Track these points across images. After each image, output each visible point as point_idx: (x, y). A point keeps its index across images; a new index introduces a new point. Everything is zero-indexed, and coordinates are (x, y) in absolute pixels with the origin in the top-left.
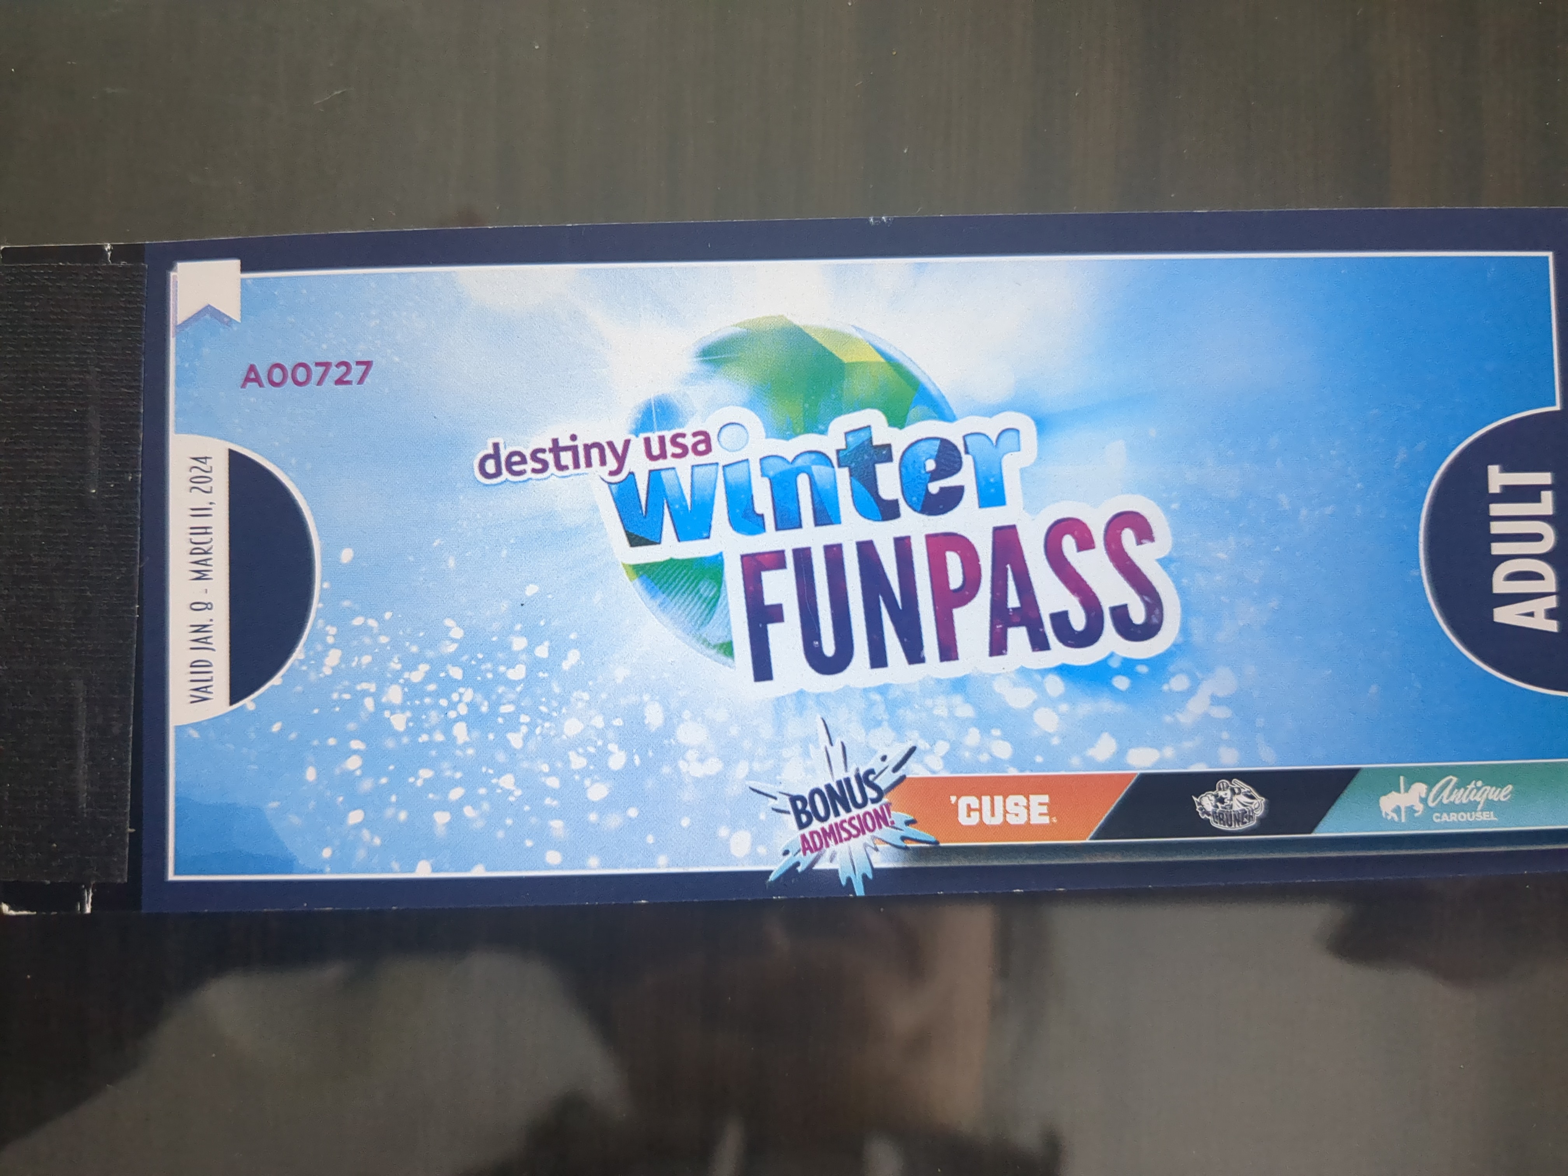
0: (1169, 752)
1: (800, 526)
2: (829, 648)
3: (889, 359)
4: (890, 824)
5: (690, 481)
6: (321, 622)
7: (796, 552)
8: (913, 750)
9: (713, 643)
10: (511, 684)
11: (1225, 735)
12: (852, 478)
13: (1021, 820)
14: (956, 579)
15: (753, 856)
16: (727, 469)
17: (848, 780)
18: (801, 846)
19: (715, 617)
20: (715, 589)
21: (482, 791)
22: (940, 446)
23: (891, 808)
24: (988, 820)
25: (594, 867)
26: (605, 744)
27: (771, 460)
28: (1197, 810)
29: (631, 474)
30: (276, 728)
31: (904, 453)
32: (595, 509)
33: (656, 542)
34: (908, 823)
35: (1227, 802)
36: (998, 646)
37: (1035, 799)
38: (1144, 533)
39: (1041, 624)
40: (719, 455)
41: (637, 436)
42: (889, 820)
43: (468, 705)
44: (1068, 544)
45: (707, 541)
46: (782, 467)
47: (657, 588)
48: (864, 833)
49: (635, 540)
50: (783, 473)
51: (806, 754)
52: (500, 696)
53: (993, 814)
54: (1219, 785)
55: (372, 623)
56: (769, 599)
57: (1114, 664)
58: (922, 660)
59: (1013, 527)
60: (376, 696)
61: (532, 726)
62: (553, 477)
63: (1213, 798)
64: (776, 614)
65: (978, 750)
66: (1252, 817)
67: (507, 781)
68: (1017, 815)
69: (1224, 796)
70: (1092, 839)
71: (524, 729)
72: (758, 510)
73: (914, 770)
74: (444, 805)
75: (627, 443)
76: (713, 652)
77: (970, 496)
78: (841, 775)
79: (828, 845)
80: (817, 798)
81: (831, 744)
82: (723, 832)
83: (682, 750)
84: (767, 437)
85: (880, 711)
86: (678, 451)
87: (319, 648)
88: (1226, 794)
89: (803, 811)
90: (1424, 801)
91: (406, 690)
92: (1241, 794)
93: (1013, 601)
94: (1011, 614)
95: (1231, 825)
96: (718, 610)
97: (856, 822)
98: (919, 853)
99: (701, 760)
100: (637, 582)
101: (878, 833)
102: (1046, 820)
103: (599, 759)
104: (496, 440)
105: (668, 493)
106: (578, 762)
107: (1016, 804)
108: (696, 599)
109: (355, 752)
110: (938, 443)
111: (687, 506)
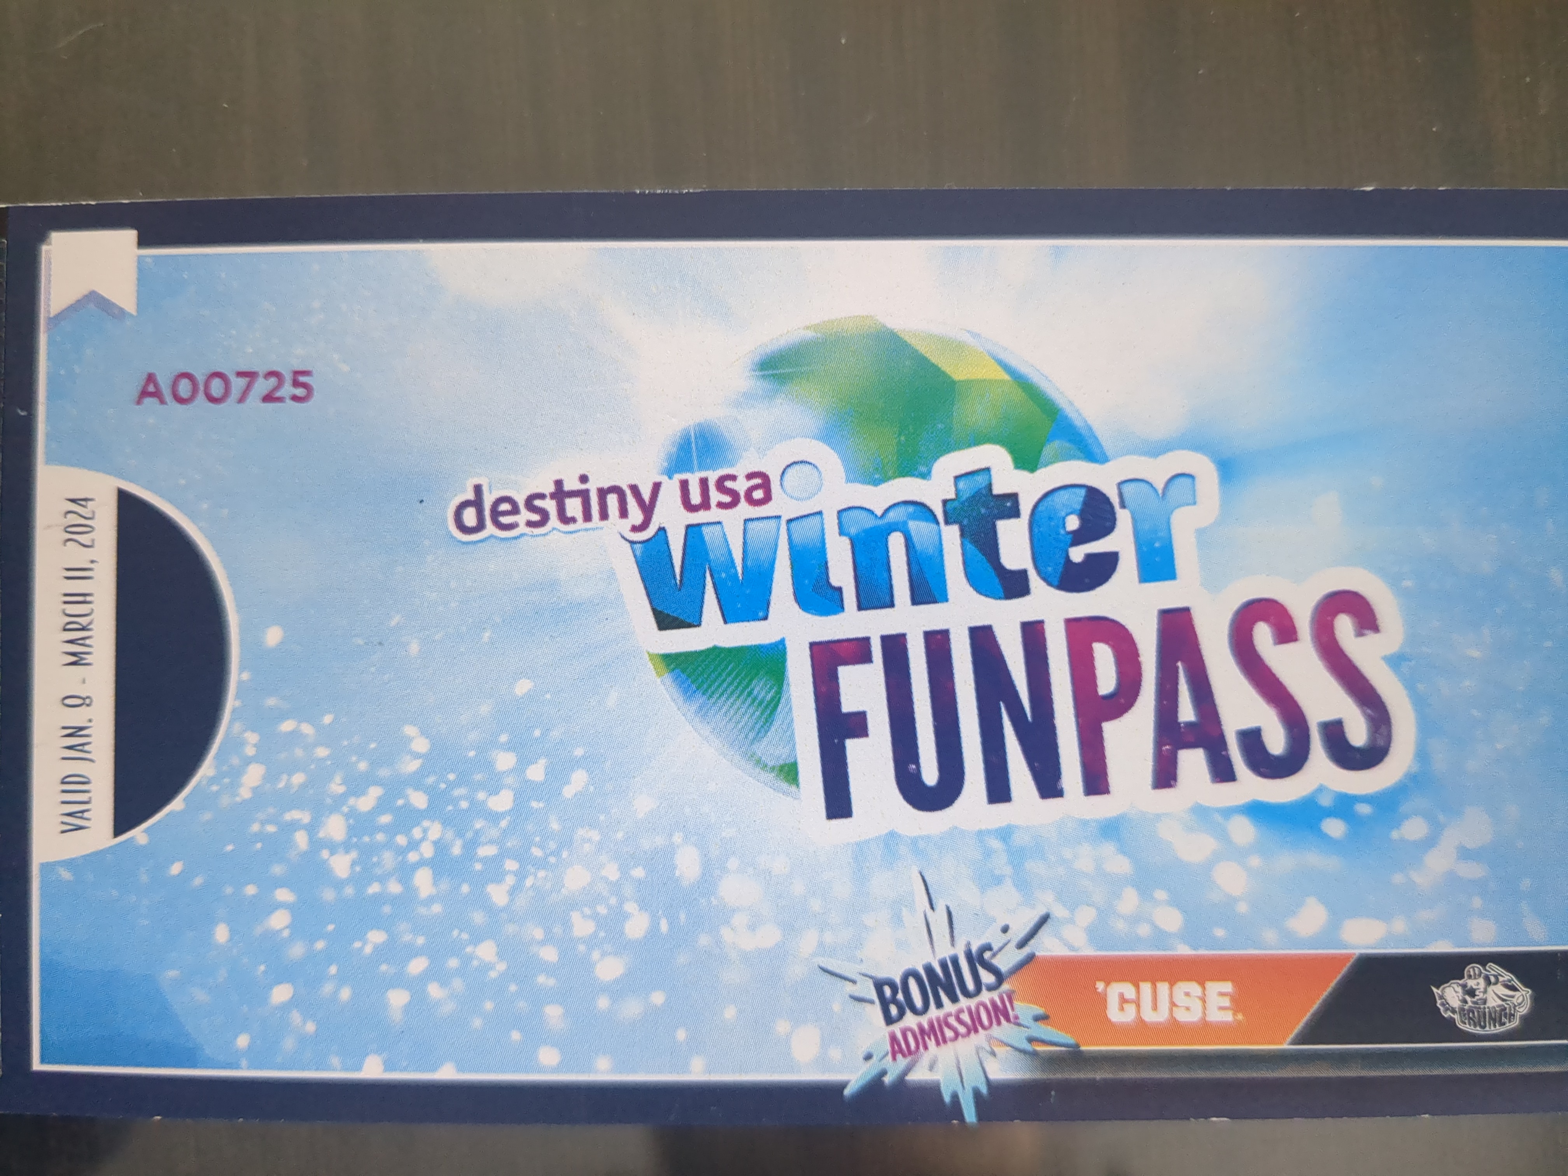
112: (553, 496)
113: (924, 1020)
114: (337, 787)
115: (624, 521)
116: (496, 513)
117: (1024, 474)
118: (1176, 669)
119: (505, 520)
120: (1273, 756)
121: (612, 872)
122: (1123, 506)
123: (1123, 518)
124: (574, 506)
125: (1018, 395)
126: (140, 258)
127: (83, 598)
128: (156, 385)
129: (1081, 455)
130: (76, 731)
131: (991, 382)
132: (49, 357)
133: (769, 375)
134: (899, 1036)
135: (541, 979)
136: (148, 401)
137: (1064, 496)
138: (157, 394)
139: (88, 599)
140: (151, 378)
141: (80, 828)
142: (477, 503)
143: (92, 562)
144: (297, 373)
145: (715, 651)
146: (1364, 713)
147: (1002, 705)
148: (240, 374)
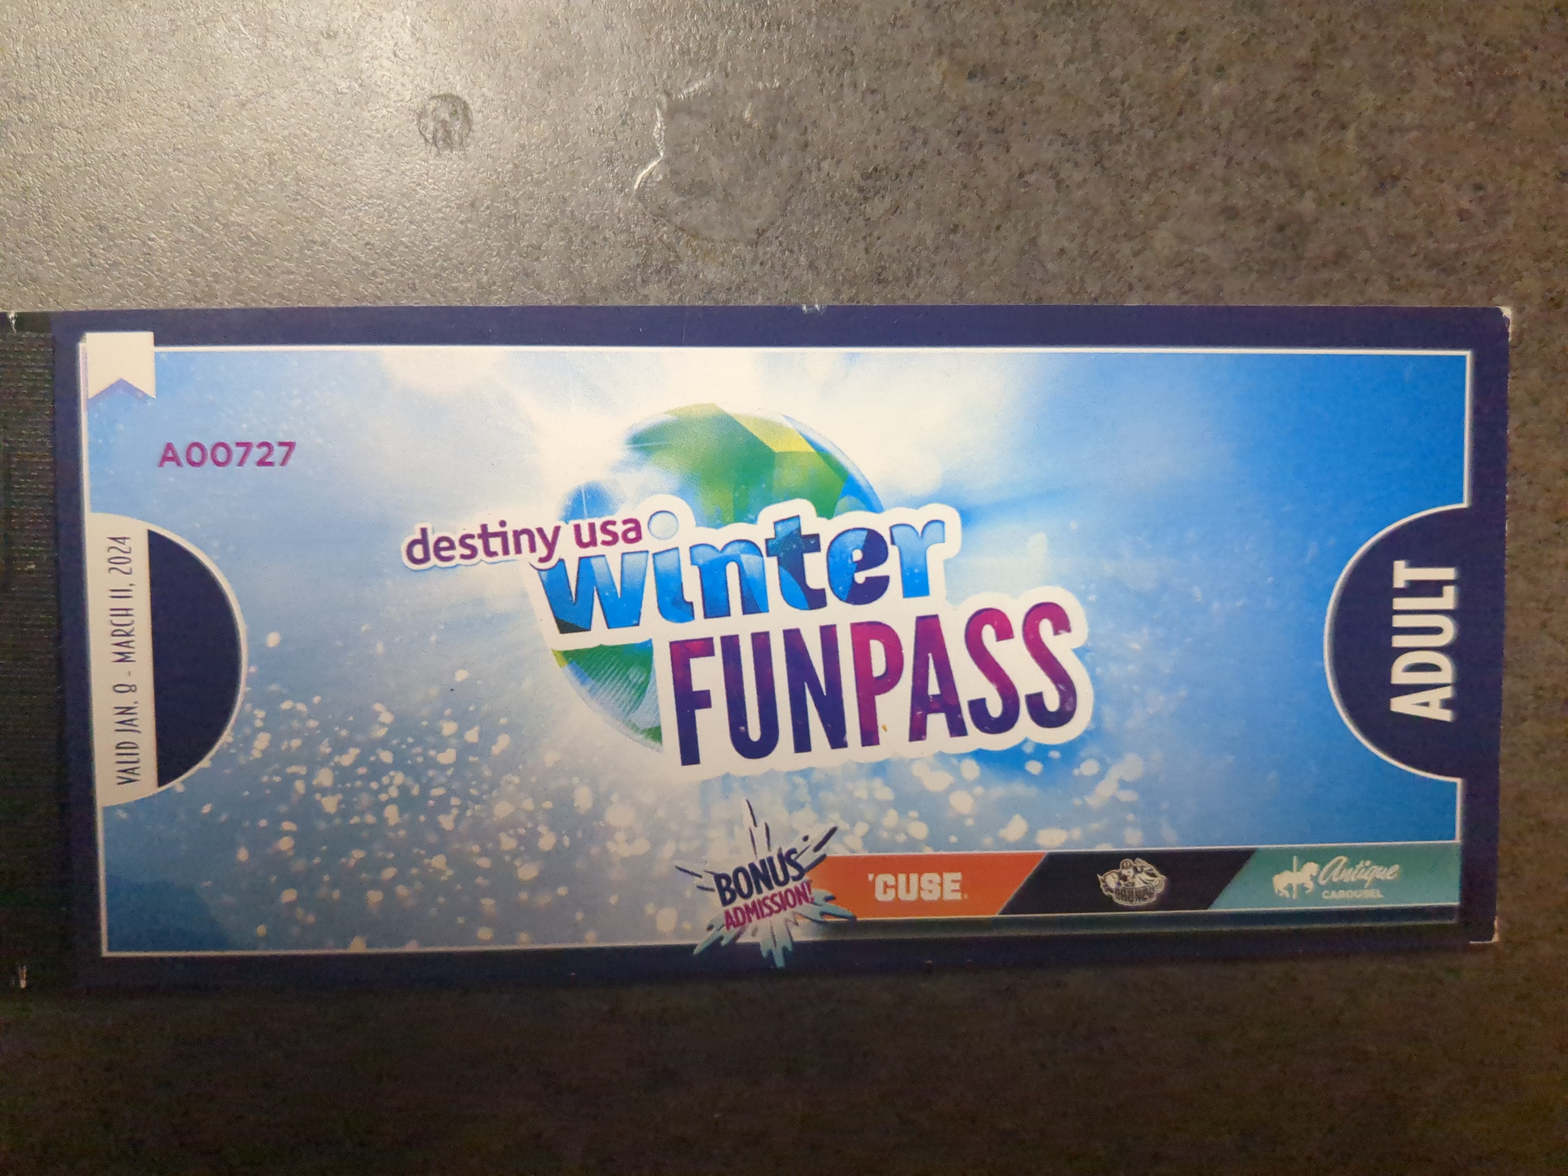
0: (1076, 833)
1: (728, 614)
2: (755, 733)
3: (819, 450)
4: (810, 901)
5: (620, 568)
6: (248, 706)
7: (724, 639)
8: (833, 831)
9: (642, 727)
10: (443, 768)
11: (1131, 817)
12: (781, 568)
13: (935, 896)
14: (879, 667)
15: (678, 931)
16: (657, 557)
17: (770, 860)
18: (724, 921)
19: (644, 702)
20: (645, 675)
21: (414, 871)
22: (867, 536)
23: (812, 885)
24: (903, 896)
25: (524, 942)
26: (536, 824)
27: (701, 549)
28: (1101, 886)
29: (561, 561)
30: (206, 809)
31: (832, 543)
32: (525, 595)
33: (587, 629)
34: (828, 899)
35: (1130, 880)
36: (918, 732)
37: (948, 877)
38: (1061, 623)
39: (958, 710)
40: (648, 543)
41: (567, 523)
42: (809, 896)
43: (399, 787)
44: (988, 633)
45: (637, 627)
46: (711, 555)
47: (587, 674)
48: (785, 909)
49: (565, 627)
50: (712, 562)
51: (731, 834)
52: (432, 779)
53: (908, 891)
54: (1123, 863)
55: (301, 707)
56: (697, 685)
57: (1028, 749)
58: (844, 745)
59: (935, 617)
60: (308, 778)
61: (463, 808)
62: (482, 563)
63: (1116, 876)
64: (704, 700)
65: (895, 831)
66: (1152, 893)
67: (438, 861)
68: (931, 891)
69: (1126, 874)
70: (1003, 913)
71: (455, 812)
72: (688, 598)
73: (834, 849)
74: (375, 884)
75: (557, 530)
76: (641, 737)
77: (895, 586)
78: (763, 854)
79: (750, 921)
80: (741, 876)
81: (755, 824)
82: (650, 909)
83: (609, 832)
84: (697, 525)
85: (803, 793)
86: (609, 538)
87: (247, 731)
88: (1128, 872)
89: (728, 888)
90: (1314, 879)
91: (337, 773)
92: (1143, 873)
93: (934, 689)
94: (931, 701)
95: (1132, 901)
96: (648, 695)
97: (777, 899)
98: (837, 927)
99: (630, 841)
100: (567, 669)
101: (798, 908)
102: (958, 896)
103: (528, 842)
104: (423, 526)
105: (598, 580)
106: (508, 843)
107: (931, 881)
108: (625, 685)
109: (288, 833)
110: (865, 533)
111: (616, 592)
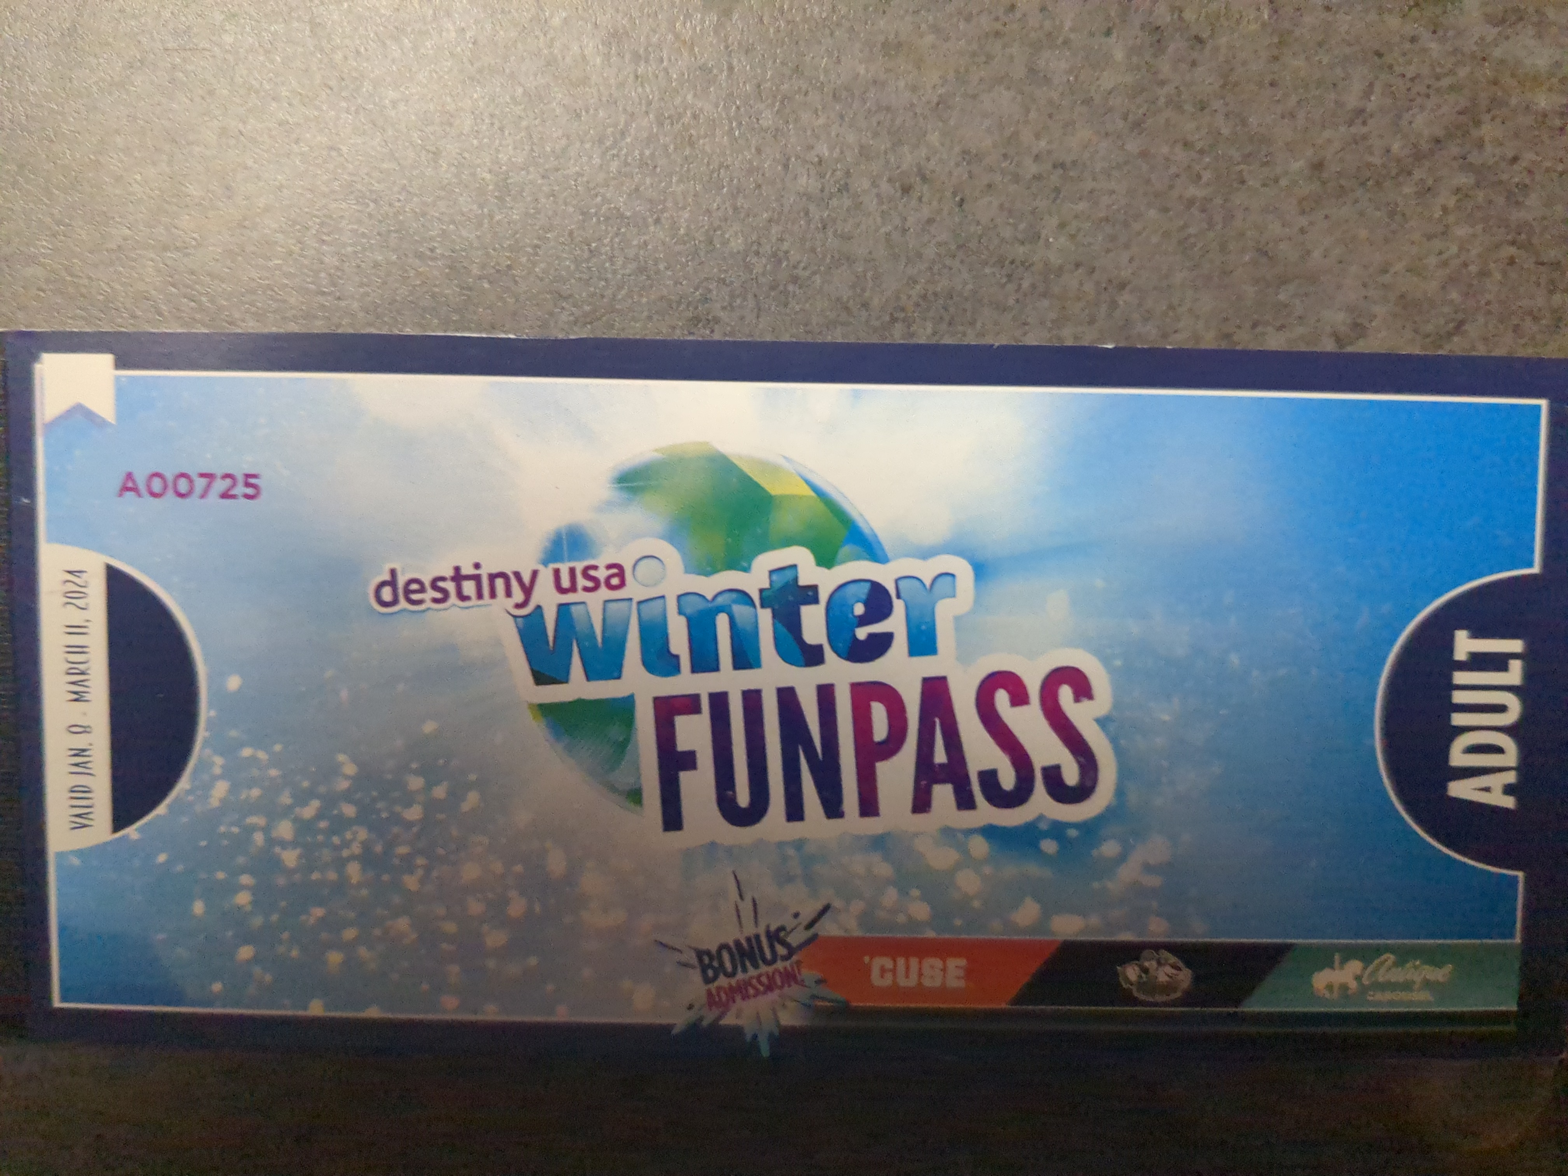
112: (453, 579)
113: (733, 981)
114: (286, 799)
115: (509, 599)
116: (407, 592)
117: (824, 570)
118: (934, 723)
119: (414, 597)
120: (1005, 791)
121: (498, 867)
122: (898, 596)
123: (899, 606)
124: (469, 587)
125: (821, 506)
126: (117, 378)
127: (81, 649)
128: (134, 481)
129: (868, 557)
130: (80, 752)
131: (801, 497)
132: (47, 457)
133: (627, 487)
134: (714, 992)
135: (444, 946)
136: (129, 495)
137: (852, 588)
138: (135, 489)
139: (85, 650)
140: (129, 476)
141: (85, 826)
142: (392, 583)
143: (88, 621)
144: (248, 476)
145: (580, 704)
146: (1078, 762)
147: (800, 748)
148: (202, 475)
